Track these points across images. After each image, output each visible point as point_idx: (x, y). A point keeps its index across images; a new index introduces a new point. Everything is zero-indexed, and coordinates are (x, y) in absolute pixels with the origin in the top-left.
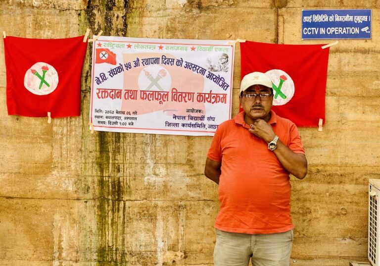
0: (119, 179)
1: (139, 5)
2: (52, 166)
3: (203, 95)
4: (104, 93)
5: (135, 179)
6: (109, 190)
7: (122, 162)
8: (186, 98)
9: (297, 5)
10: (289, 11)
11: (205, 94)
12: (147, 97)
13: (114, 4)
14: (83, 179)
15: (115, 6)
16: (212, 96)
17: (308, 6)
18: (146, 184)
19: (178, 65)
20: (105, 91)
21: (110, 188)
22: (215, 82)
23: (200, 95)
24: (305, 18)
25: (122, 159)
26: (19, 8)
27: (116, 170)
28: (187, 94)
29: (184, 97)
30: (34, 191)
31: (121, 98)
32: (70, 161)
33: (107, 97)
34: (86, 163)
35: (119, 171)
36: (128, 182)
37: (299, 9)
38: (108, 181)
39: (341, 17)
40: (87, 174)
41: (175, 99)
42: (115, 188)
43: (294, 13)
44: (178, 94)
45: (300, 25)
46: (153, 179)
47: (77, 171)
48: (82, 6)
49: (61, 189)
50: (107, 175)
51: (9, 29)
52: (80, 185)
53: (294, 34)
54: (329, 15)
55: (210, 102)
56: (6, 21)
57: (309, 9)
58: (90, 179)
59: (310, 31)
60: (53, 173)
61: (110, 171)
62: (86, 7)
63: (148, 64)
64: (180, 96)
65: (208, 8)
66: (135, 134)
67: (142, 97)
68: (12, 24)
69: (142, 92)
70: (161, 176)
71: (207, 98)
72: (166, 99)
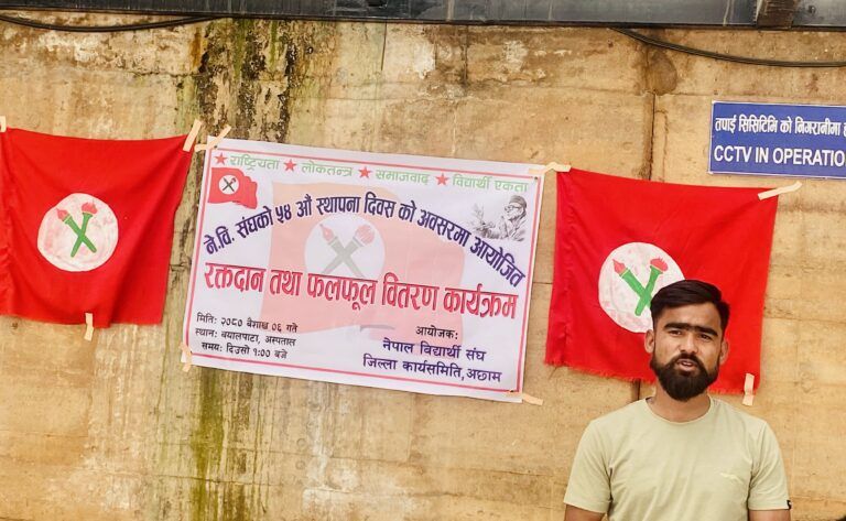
0: (242, 488)
1: (320, 71)
2: (87, 446)
3: (461, 294)
4: (221, 276)
5: (279, 493)
6: (216, 515)
7: (252, 447)
8: (419, 300)
9: (702, 89)
10: (680, 102)
11: (465, 291)
12: (324, 290)
13: (262, 65)
14: (155, 483)
15: (263, 69)
16: (483, 297)
17: (728, 91)
18: (306, 506)
19: (402, 218)
20: (226, 269)
21: (220, 511)
22: (491, 263)
23: (452, 292)
24: (720, 121)
25: (253, 441)
26: (42, 63)
27: (236, 466)
28: (421, 290)
29: (413, 297)
30: (38, 504)
31: (260, 290)
32: (129, 436)
33: (228, 285)
34: (165, 443)
35: (243, 469)
36: (263, 499)
37: (704, 98)
38: (216, 492)
39: (809, 123)
40: (166, 472)
41: (392, 299)
42: (231, 511)
43: (692, 107)
44: (399, 288)
45: (706, 138)
46: (325, 495)
47: (144, 461)
48: (187, 67)
49: (102, 504)
50: (214, 477)
51: (15, 110)
52: (146, 499)
53: (689, 160)
54: (780, 118)
55: (475, 312)
56: (10, 93)
57: (731, 100)
58: (172, 484)
59: (730, 153)
60: (87, 462)
61: (223, 467)
62: (195, 70)
63: (331, 210)
64: (404, 294)
65: (483, 85)
66: (288, 380)
67: (312, 289)
68: (23, 99)
69: (313, 279)
70: (344, 490)
71: (469, 303)
72: (369, 299)
